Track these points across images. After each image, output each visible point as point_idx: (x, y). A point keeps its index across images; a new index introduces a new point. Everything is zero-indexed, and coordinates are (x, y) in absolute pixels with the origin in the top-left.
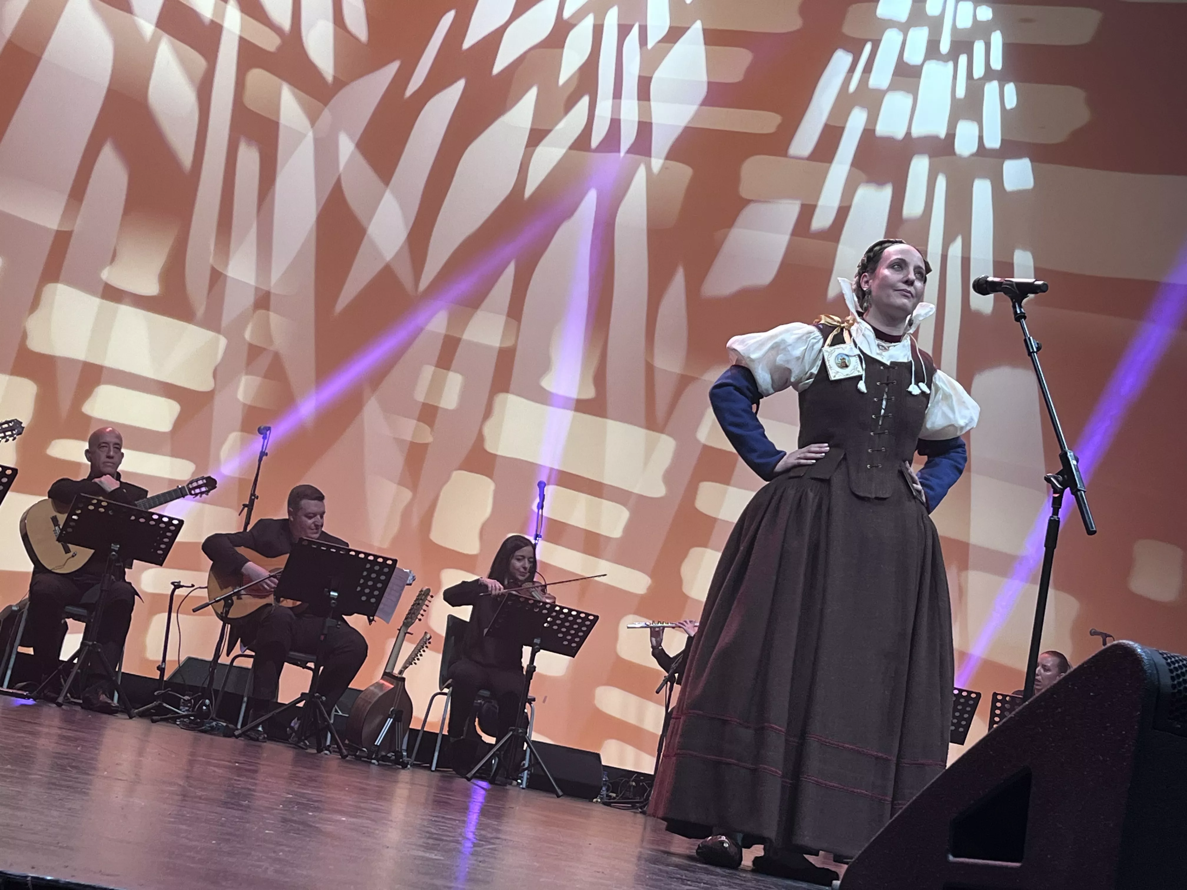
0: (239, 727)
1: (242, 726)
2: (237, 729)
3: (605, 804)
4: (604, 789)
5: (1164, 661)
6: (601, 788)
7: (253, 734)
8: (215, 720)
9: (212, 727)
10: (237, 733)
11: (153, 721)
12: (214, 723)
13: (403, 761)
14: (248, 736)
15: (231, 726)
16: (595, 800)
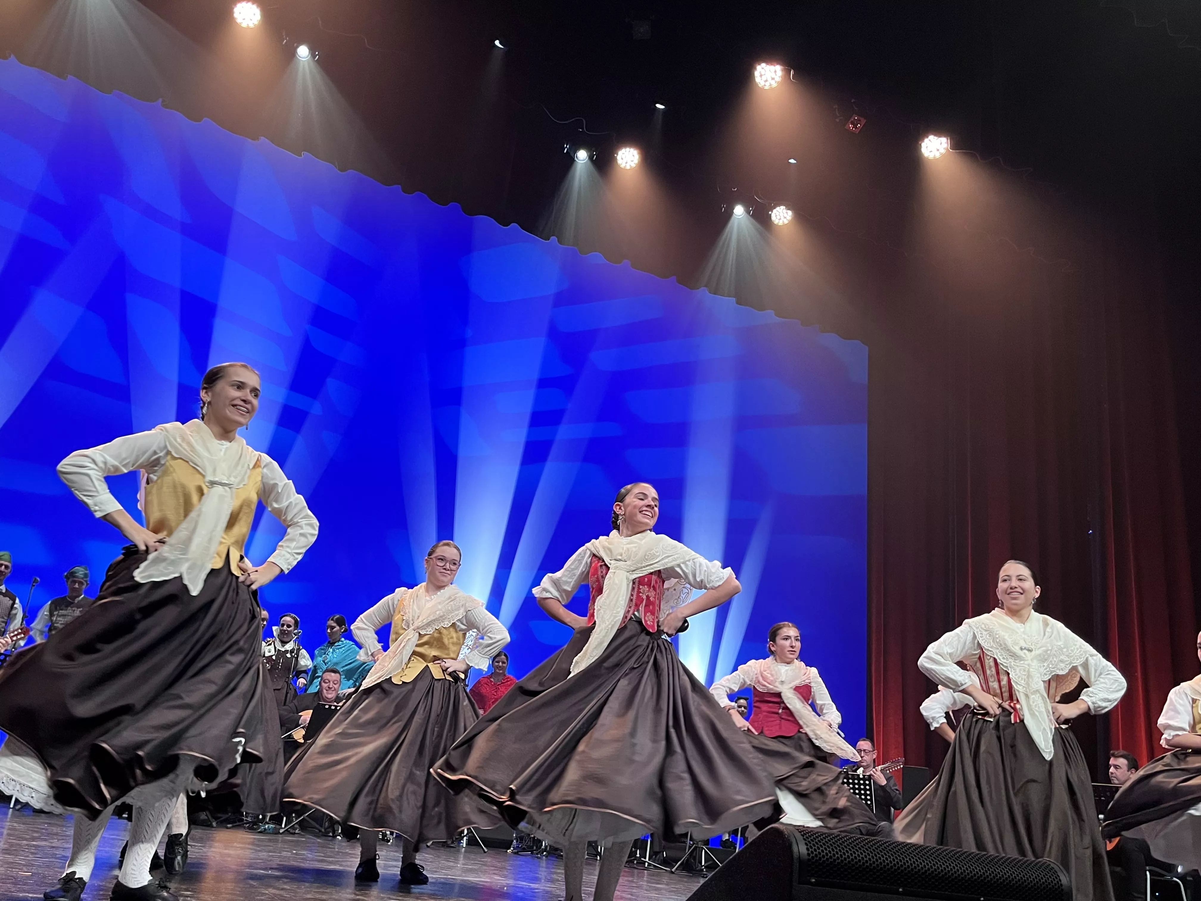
0: (283, 826)
1: (286, 826)
2: (282, 828)
3: (515, 853)
4: (515, 841)
5: (802, 837)
6: (513, 841)
7: (292, 831)
8: (268, 823)
9: (265, 829)
10: (281, 831)
11: (227, 828)
12: (267, 826)
13: (387, 839)
14: (289, 831)
15: (278, 827)
16: (508, 851)
